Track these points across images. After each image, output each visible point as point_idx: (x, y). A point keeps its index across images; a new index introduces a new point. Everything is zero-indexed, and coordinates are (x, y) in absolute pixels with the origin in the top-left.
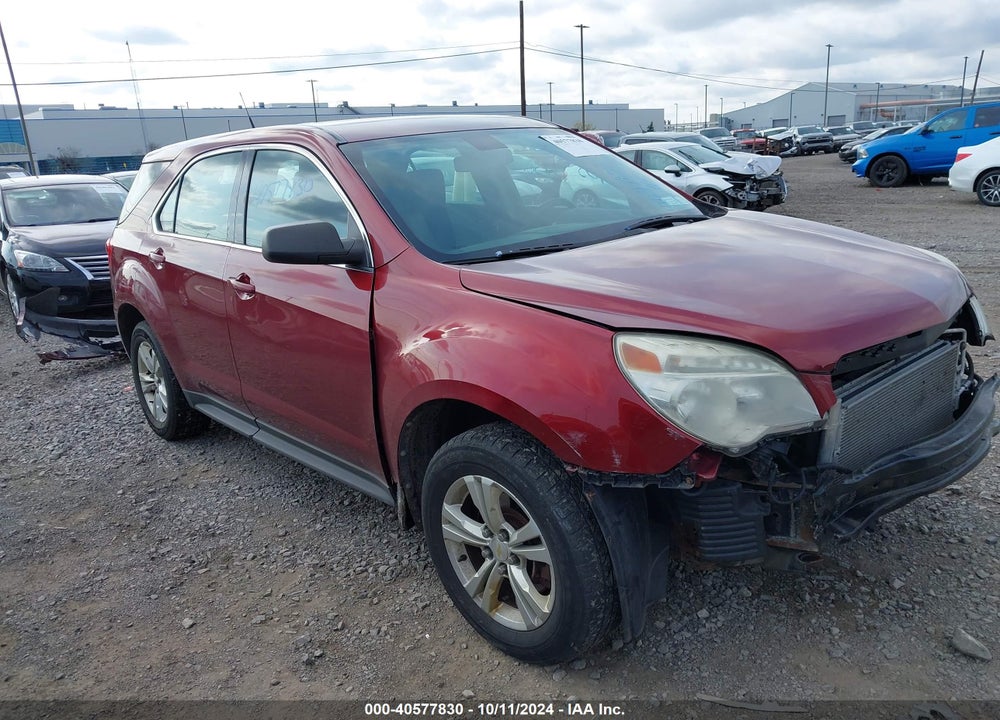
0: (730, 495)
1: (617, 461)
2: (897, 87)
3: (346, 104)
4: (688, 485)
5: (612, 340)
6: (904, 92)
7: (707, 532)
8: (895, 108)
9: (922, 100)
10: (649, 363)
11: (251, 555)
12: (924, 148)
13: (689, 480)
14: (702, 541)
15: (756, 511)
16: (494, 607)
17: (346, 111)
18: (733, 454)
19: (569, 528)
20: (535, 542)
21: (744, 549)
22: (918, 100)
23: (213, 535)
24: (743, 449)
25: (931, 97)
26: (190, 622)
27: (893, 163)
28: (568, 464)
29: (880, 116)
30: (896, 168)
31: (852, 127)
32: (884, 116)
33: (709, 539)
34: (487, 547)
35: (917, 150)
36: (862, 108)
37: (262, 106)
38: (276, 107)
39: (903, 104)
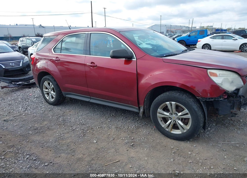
0: (225, 101)
1: (209, 95)
2: (174, 26)
3: (41, 25)
4: (222, 99)
5: (207, 71)
6: (176, 27)
7: (220, 109)
8: (174, 31)
9: (180, 29)
10: (215, 75)
11: (98, 127)
12: (189, 39)
13: (222, 98)
14: (219, 111)
15: (229, 104)
16: (171, 130)
17: (41, 27)
18: (229, 92)
19: (197, 110)
20: (187, 114)
21: (227, 112)
22: (179, 29)
23: (84, 124)
24: (231, 91)
25: (182, 28)
26: (96, 141)
27: (183, 42)
28: (197, 97)
29: (171, 32)
30: (183, 43)
31: (168, 34)
32: (172, 32)
33: (221, 111)
34: (169, 117)
35: (187, 40)
36: (167, 30)
37: (17, 25)
38: (20, 25)
39: (176, 30)
